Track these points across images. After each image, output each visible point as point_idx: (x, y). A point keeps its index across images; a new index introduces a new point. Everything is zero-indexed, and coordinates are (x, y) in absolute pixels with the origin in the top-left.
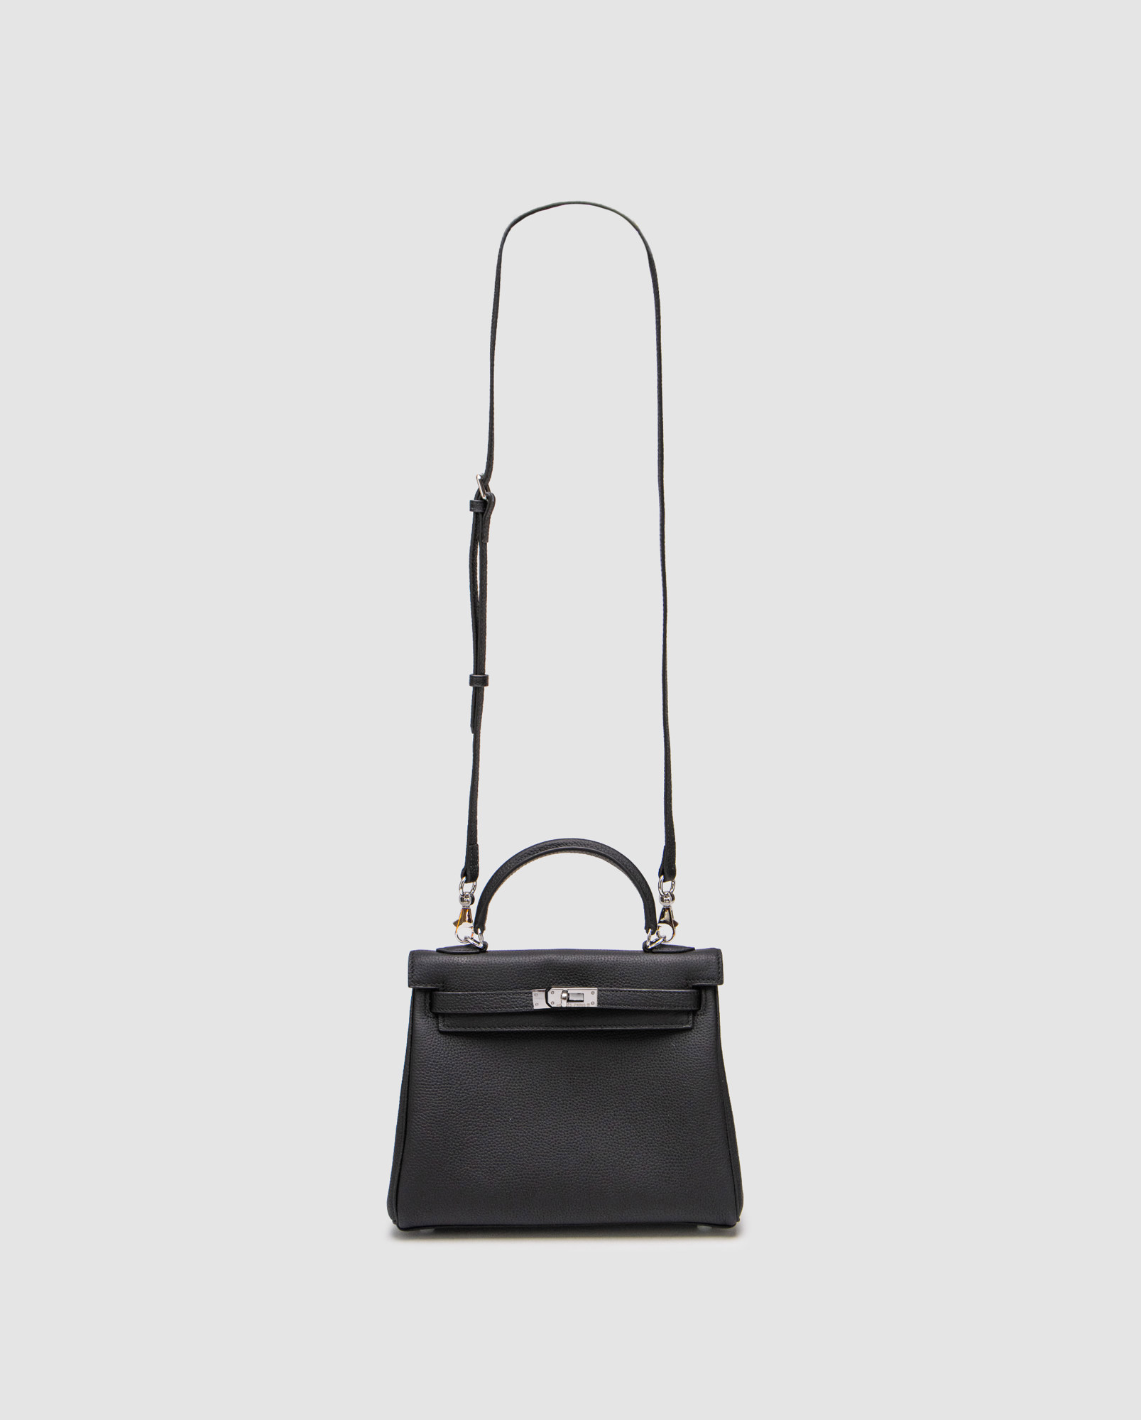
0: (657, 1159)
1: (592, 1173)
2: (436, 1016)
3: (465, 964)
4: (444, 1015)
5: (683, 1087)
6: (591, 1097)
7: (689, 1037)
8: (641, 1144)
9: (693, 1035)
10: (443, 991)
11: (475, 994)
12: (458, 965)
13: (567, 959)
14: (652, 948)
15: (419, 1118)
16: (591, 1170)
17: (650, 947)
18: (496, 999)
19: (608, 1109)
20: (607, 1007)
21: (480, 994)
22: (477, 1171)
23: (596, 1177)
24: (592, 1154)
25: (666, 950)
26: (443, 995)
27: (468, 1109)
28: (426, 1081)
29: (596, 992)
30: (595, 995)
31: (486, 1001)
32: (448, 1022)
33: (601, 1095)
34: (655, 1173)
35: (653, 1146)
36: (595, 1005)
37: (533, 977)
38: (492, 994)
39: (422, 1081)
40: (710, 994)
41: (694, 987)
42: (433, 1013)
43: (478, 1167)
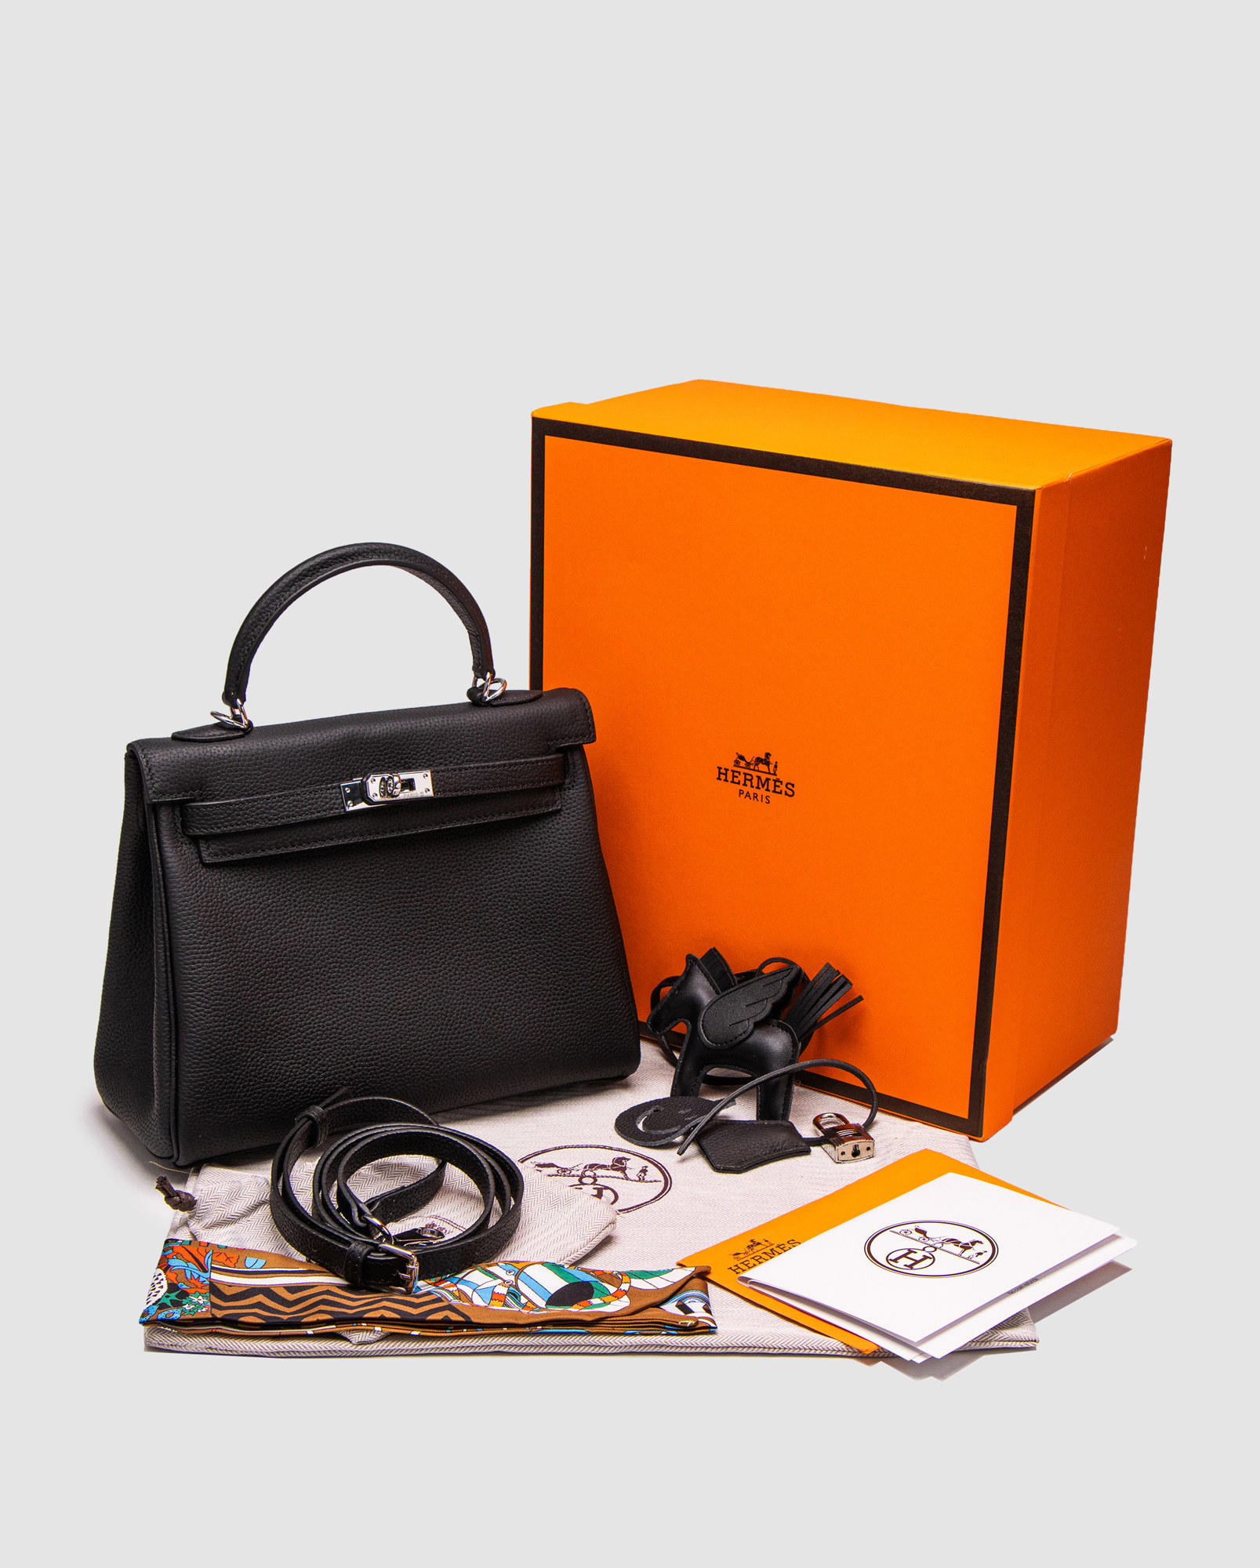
0: (534, 1003)
1: (451, 1039)
2: (195, 840)
3: (230, 756)
4: (208, 838)
5: (560, 896)
6: (431, 930)
7: (558, 824)
8: (509, 986)
9: (563, 819)
10: (202, 801)
11: (254, 801)
12: (220, 760)
13: (378, 729)
14: (490, 701)
15: (199, 1000)
16: (448, 1034)
17: (488, 698)
18: (285, 803)
19: (457, 943)
20: (449, 795)
21: (262, 799)
22: (291, 1064)
23: (457, 1043)
24: (447, 1012)
25: (510, 700)
26: (198, 808)
27: (264, 975)
28: (201, 943)
29: (429, 774)
30: (429, 779)
31: (272, 808)
32: (215, 847)
33: (444, 924)
34: (535, 1023)
35: (527, 986)
36: (431, 794)
37: (332, 764)
38: (279, 796)
39: (195, 943)
40: (577, 757)
41: (559, 750)
42: (188, 836)
43: (293, 1058)
